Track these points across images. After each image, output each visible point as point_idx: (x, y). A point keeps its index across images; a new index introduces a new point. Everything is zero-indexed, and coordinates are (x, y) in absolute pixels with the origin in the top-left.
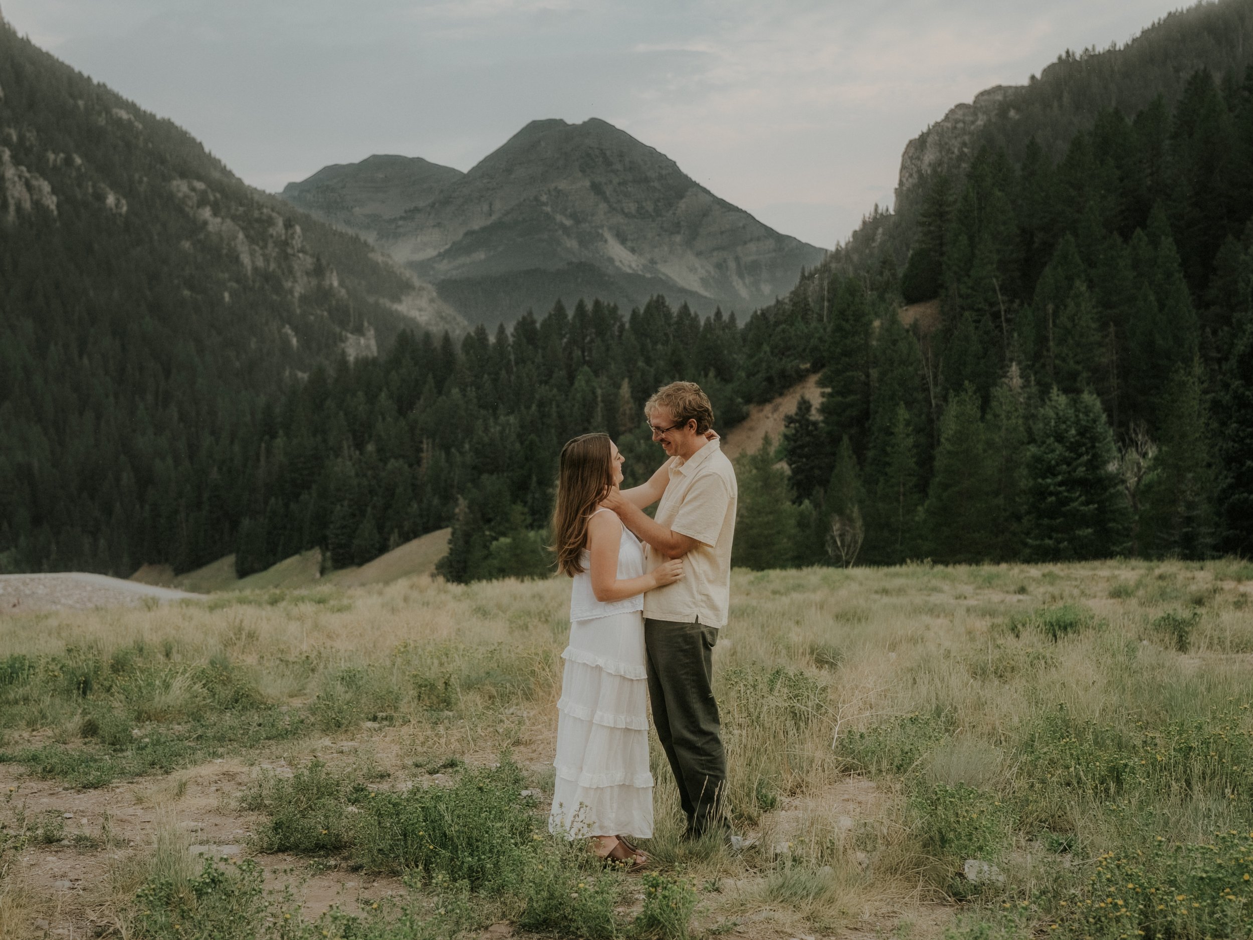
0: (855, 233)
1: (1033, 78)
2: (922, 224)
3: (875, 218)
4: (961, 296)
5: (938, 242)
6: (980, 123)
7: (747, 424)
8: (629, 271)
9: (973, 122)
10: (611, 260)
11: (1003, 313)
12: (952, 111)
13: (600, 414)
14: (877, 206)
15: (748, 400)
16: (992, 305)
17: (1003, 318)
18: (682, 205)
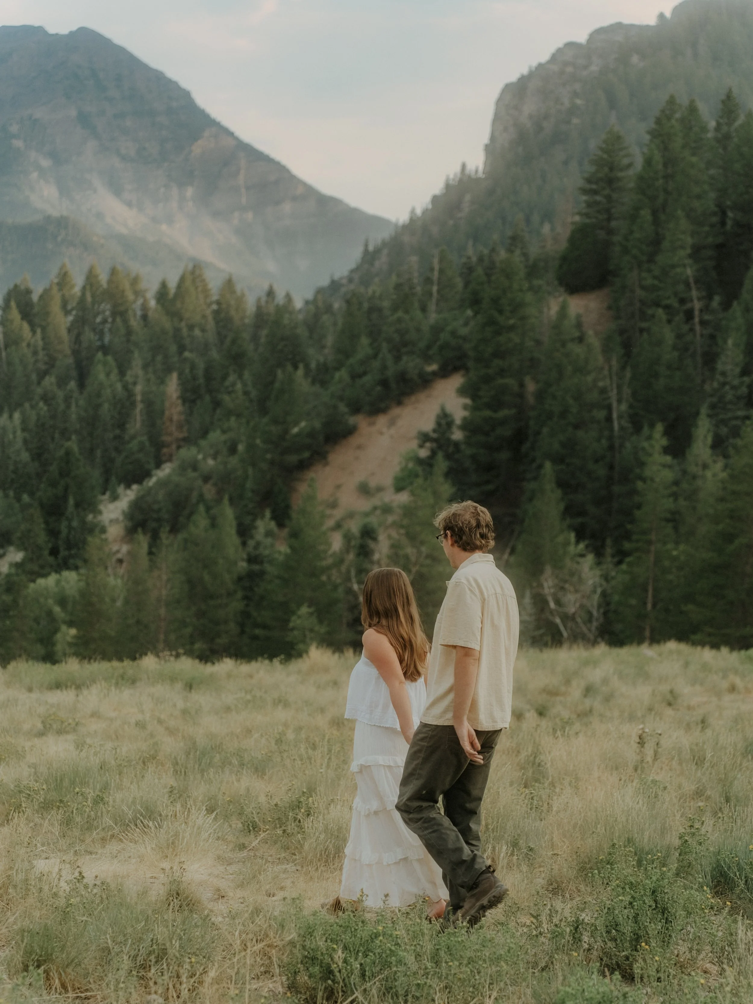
0: (435, 199)
1: (661, 16)
2: (584, 191)
3: (461, 181)
4: (643, 288)
5: (605, 216)
6: (594, 68)
7: (354, 440)
8: (124, 231)
9: (586, 67)
10: (100, 216)
11: (697, 313)
12: (559, 51)
13: (138, 418)
14: (464, 166)
15: (356, 409)
16: (682, 301)
17: (697, 320)
18: (197, 148)
